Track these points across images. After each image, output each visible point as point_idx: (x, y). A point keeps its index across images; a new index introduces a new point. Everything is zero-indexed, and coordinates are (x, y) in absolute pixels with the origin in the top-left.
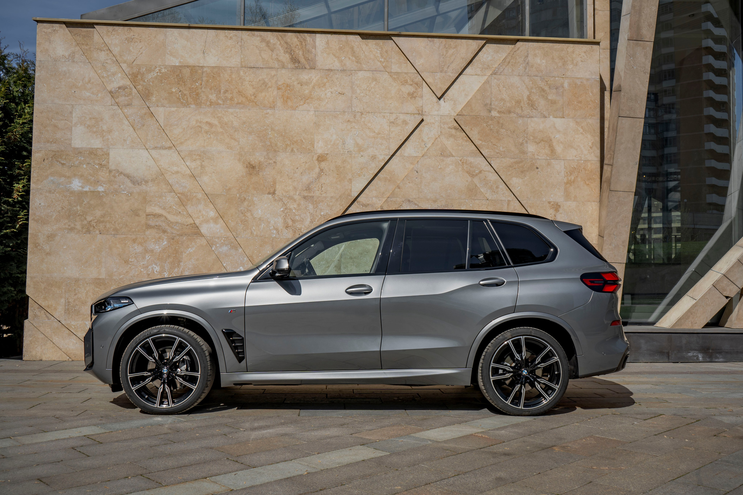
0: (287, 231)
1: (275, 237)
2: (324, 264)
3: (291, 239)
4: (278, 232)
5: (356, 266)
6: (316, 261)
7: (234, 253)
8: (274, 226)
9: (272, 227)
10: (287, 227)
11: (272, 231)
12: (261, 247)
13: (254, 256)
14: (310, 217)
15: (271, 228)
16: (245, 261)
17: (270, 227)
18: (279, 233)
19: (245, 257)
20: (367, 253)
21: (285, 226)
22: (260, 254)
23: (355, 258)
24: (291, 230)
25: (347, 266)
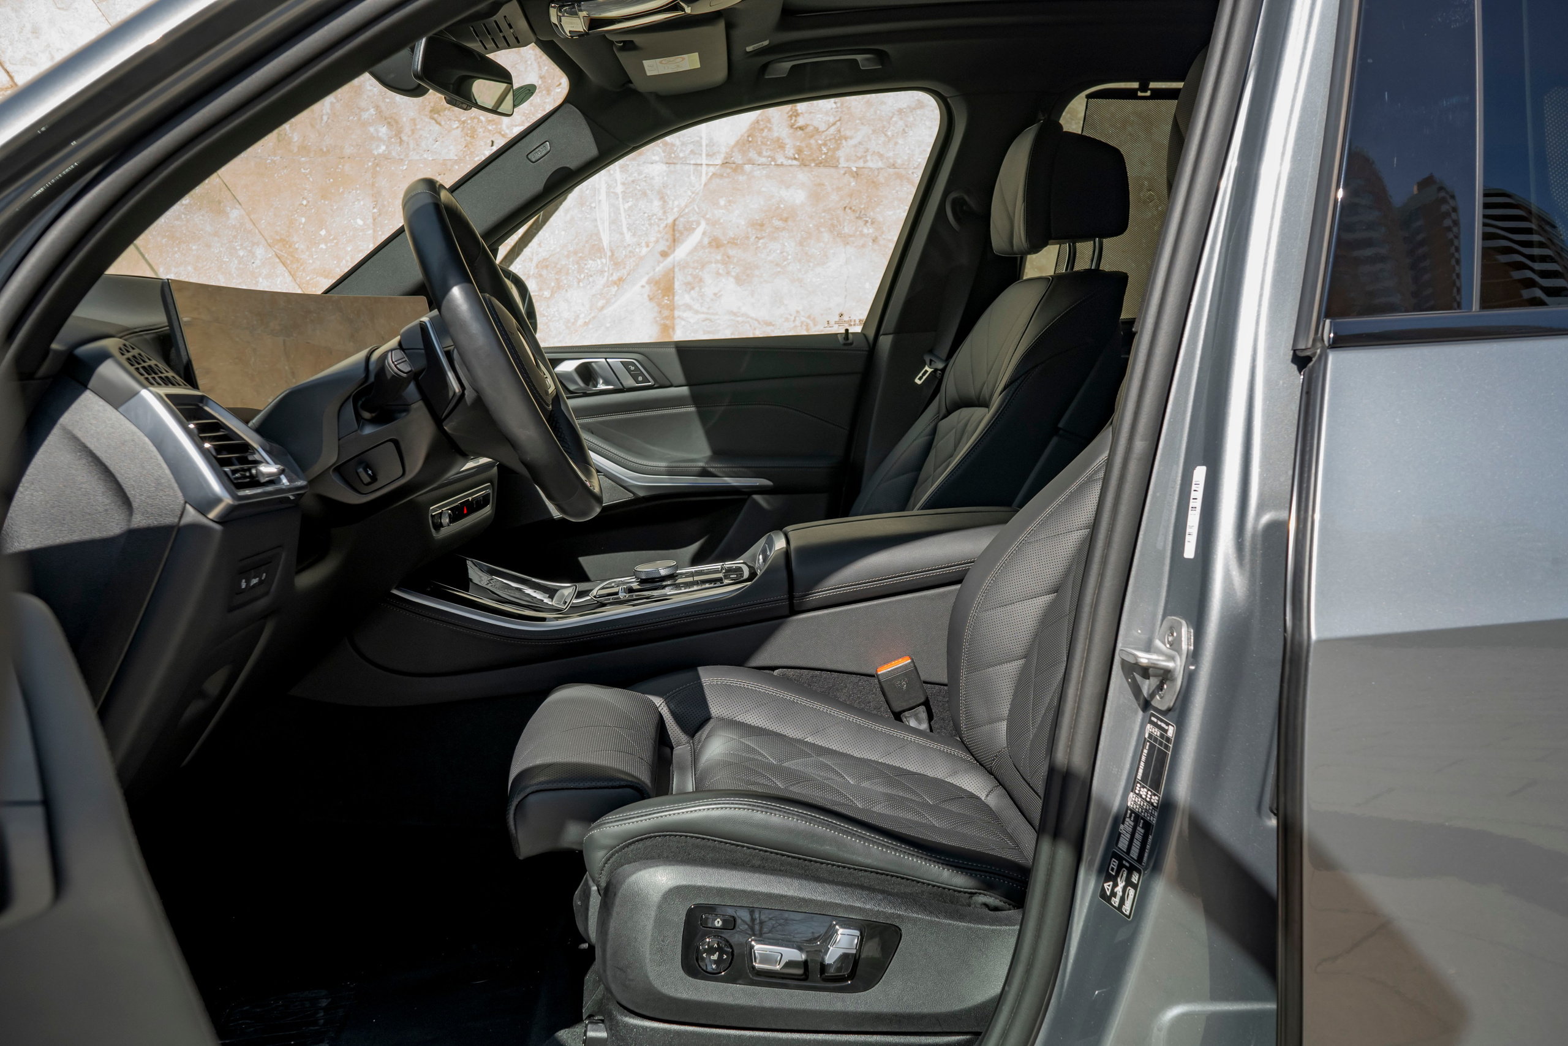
0: (437, 127)
1: (386, 157)
2: (602, 272)
3: (456, 162)
4: (398, 133)
5: (738, 280)
6: (568, 257)
7: (209, 228)
8: (377, 107)
9: (372, 111)
10: (438, 112)
11: (372, 129)
12: (324, 197)
13: (295, 239)
14: (535, 65)
15: (365, 116)
16: (258, 262)
17: (363, 110)
18: (405, 138)
19: (258, 244)
20: (786, 220)
21: (428, 109)
22: (323, 233)
23: (733, 242)
24: (456, 125)
25: (701, 280)
